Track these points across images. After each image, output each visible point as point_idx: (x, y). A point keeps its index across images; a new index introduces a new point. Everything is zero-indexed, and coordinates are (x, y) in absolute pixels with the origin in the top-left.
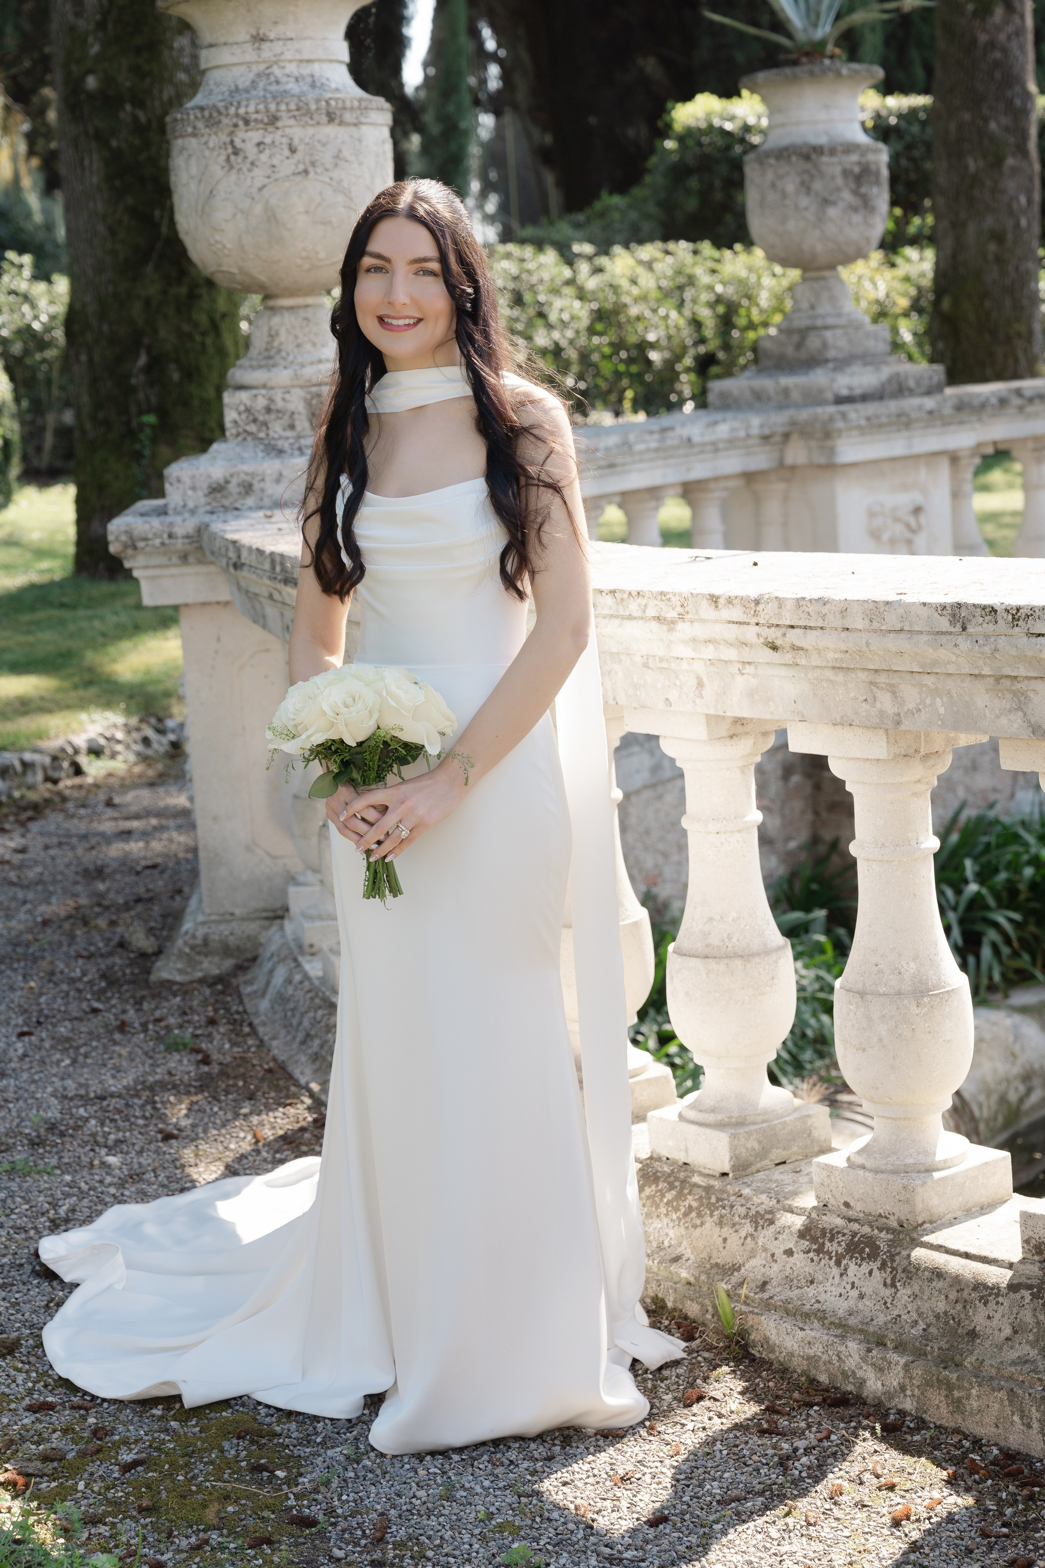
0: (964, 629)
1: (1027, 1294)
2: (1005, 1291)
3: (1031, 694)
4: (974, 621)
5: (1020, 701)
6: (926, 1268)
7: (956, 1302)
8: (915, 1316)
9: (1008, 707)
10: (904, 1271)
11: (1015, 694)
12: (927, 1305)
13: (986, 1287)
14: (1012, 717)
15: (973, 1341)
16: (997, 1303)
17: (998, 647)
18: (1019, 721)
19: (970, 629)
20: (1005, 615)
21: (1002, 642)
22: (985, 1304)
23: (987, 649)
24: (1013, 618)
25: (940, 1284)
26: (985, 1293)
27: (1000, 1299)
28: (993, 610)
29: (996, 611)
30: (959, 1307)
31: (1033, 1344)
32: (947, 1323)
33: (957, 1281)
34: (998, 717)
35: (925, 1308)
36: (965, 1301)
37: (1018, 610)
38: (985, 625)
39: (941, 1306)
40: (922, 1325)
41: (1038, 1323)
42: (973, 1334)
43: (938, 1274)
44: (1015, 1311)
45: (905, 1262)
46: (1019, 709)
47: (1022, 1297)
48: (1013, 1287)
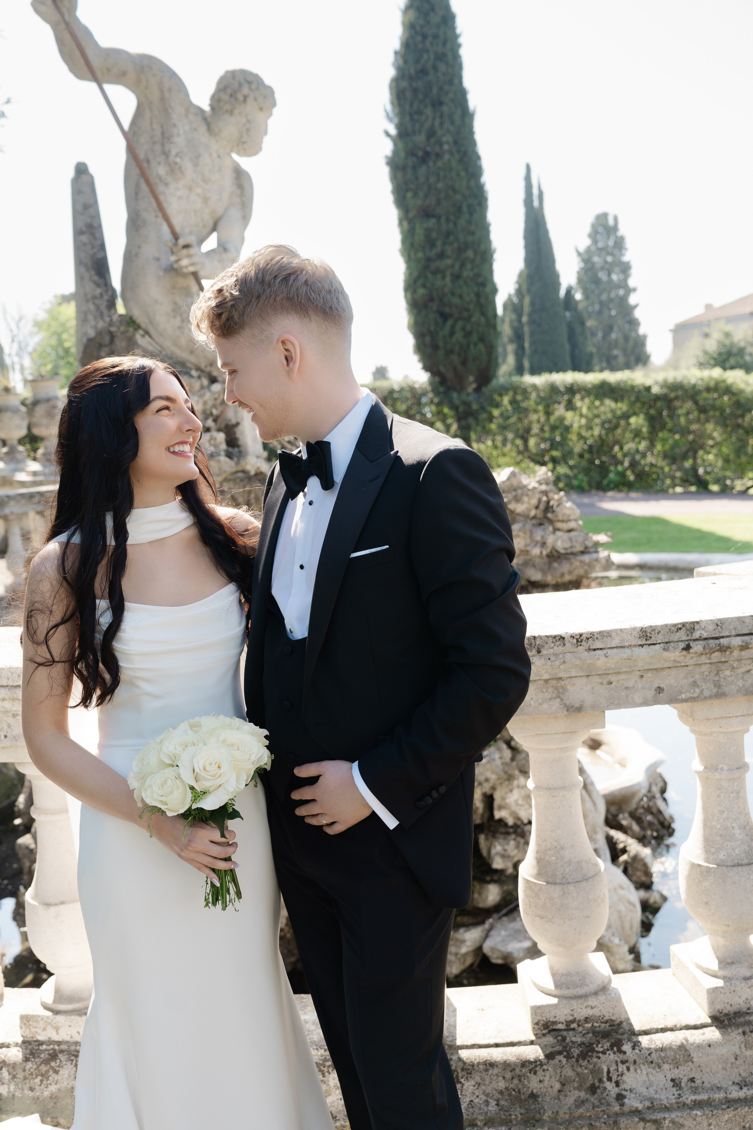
0: (539, 652)
1: (561, 1057)
2: (546, 1061)
3: (568, 687)
4: (547, 646)
5: (559, 693)
6: (479, 1064)
7: (512, 1078)
8: (484, 1098)
9: (549, 697)
10: (463, 1070)
11: (556, 688)
12: (490, 1088)
13: (530, 1062)
14: (551, 703)
15: (537, 1101)
16: (544, 1070)
17: (566, 660)
18: (558, 705)
19: (544, 652)
20: (571, 640)
21: (568, 656)
22: (535, 1073)
23: (557, 663)
24: (577, 641)
25: (496, 1071)
26: (531, 1067)
27: (545, 1067)
28: (562, 638)
29: (564, 638)
30: (516, 1081)
31: (579, 1088)
32: (510, 1095)
33: (506, 1065)
34: (540, 704)
35: (489, 1090)
36: (519, 1076)
37: (581, 635)
38: (555, 648)
39: (502, 1085)
40: (493, 1103)
41: (578, 1074)
42: (533, 1096)
43: (489, 1065)
44: (558, 1071)
45: (461, 1064)
46: (558, 697)
47: (560, 1061)
48: (550, 1056)
